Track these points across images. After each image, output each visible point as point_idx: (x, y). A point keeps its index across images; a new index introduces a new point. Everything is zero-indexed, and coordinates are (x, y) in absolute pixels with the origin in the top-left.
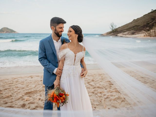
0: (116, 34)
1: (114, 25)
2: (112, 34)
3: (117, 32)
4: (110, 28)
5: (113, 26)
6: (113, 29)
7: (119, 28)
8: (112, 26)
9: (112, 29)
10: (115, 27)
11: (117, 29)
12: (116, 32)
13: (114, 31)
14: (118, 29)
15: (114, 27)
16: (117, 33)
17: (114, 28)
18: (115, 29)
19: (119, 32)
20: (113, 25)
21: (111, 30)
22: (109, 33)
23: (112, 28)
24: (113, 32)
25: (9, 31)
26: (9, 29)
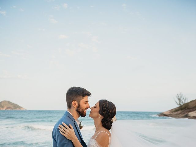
0: (186, 112)
1: (183, 97)
2: (179, 112)
3: (188, 109)
4: (176, 102)
5: (181, 99)
6: (182, 104)
7: (191, 102)
8: (179, 99)
9: (180, 104)
10: (185, 101)
11: (188, 103)
12: (186, 108)
13: (184, 106)
14: (190, 104)
15: (183, 101)
16: (188, 110)
17: (182, 102)
18: (185, 104)
19: (191, 108)
20: (181, 97)
21: (178, 106)
22: (173, 110)
23: (179, 103)
24: (182, 109)
25: (12, 106)
26: (11, 103)
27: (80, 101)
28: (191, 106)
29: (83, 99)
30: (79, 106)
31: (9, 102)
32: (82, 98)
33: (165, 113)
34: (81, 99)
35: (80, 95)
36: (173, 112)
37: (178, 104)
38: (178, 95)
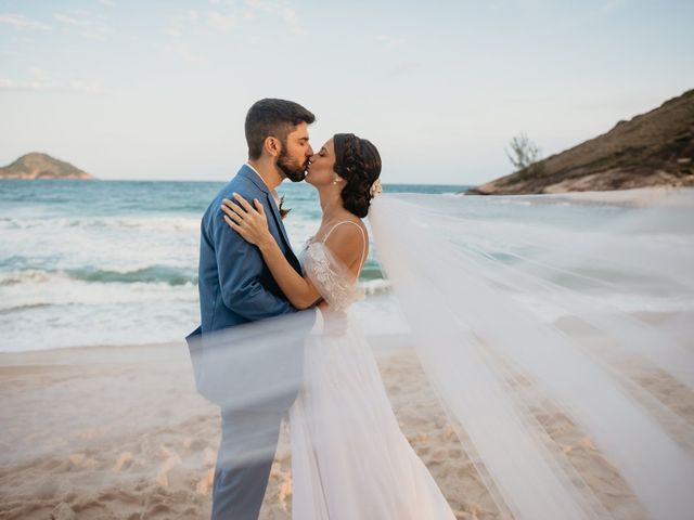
0: (539, 185)
1: (529, 145)
2: (519, 186)
3: (543, 176)
4: (512, 159)
5: (525, 150)
6: (526, 164)
7: (551, 158)
8: (519, 151)
9: (521, 164)
10: (534, 156)
11: (542, 163)
12: (539, 175)
13: (531, 170)
14: (547, 164)
15: (530, 156)
16: (545, 181)
17: (527, 159)
18: (534, 165)
19: (551, 175)
20: (524, 145)
21: (517, 169)
22: (505, 181)
23: (518, 162)
24: (526, 179)
25: (55, 169)
26: (53, 159)
27: (286, 138)
28: (551, 168)
29: (295, 130)
30: (284, 153)
31: (46, 158)
32: (291, 127)
33: (481, 189)
34: (289, 132)
35: (284, 120)
36: (502, 186)
37: (515, 164)
38: (515, 139)
